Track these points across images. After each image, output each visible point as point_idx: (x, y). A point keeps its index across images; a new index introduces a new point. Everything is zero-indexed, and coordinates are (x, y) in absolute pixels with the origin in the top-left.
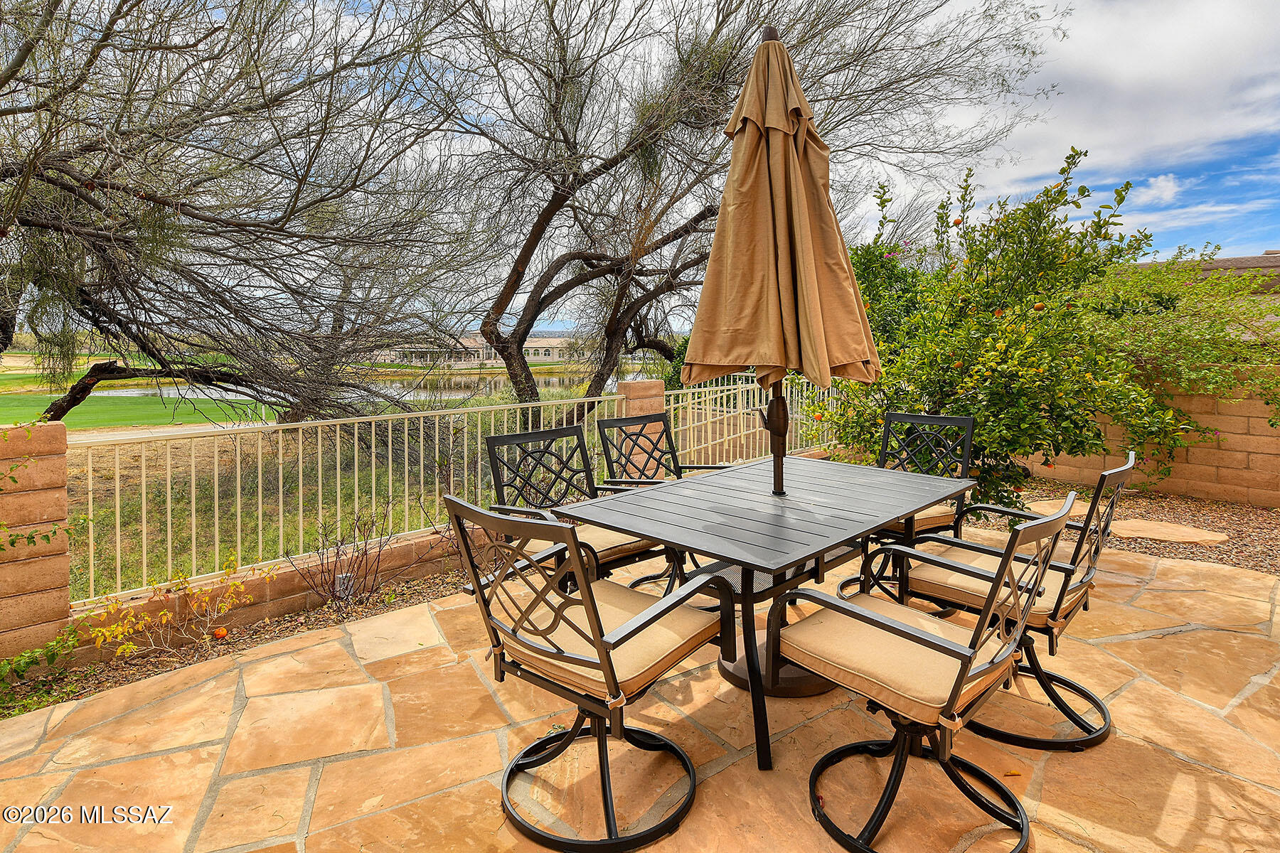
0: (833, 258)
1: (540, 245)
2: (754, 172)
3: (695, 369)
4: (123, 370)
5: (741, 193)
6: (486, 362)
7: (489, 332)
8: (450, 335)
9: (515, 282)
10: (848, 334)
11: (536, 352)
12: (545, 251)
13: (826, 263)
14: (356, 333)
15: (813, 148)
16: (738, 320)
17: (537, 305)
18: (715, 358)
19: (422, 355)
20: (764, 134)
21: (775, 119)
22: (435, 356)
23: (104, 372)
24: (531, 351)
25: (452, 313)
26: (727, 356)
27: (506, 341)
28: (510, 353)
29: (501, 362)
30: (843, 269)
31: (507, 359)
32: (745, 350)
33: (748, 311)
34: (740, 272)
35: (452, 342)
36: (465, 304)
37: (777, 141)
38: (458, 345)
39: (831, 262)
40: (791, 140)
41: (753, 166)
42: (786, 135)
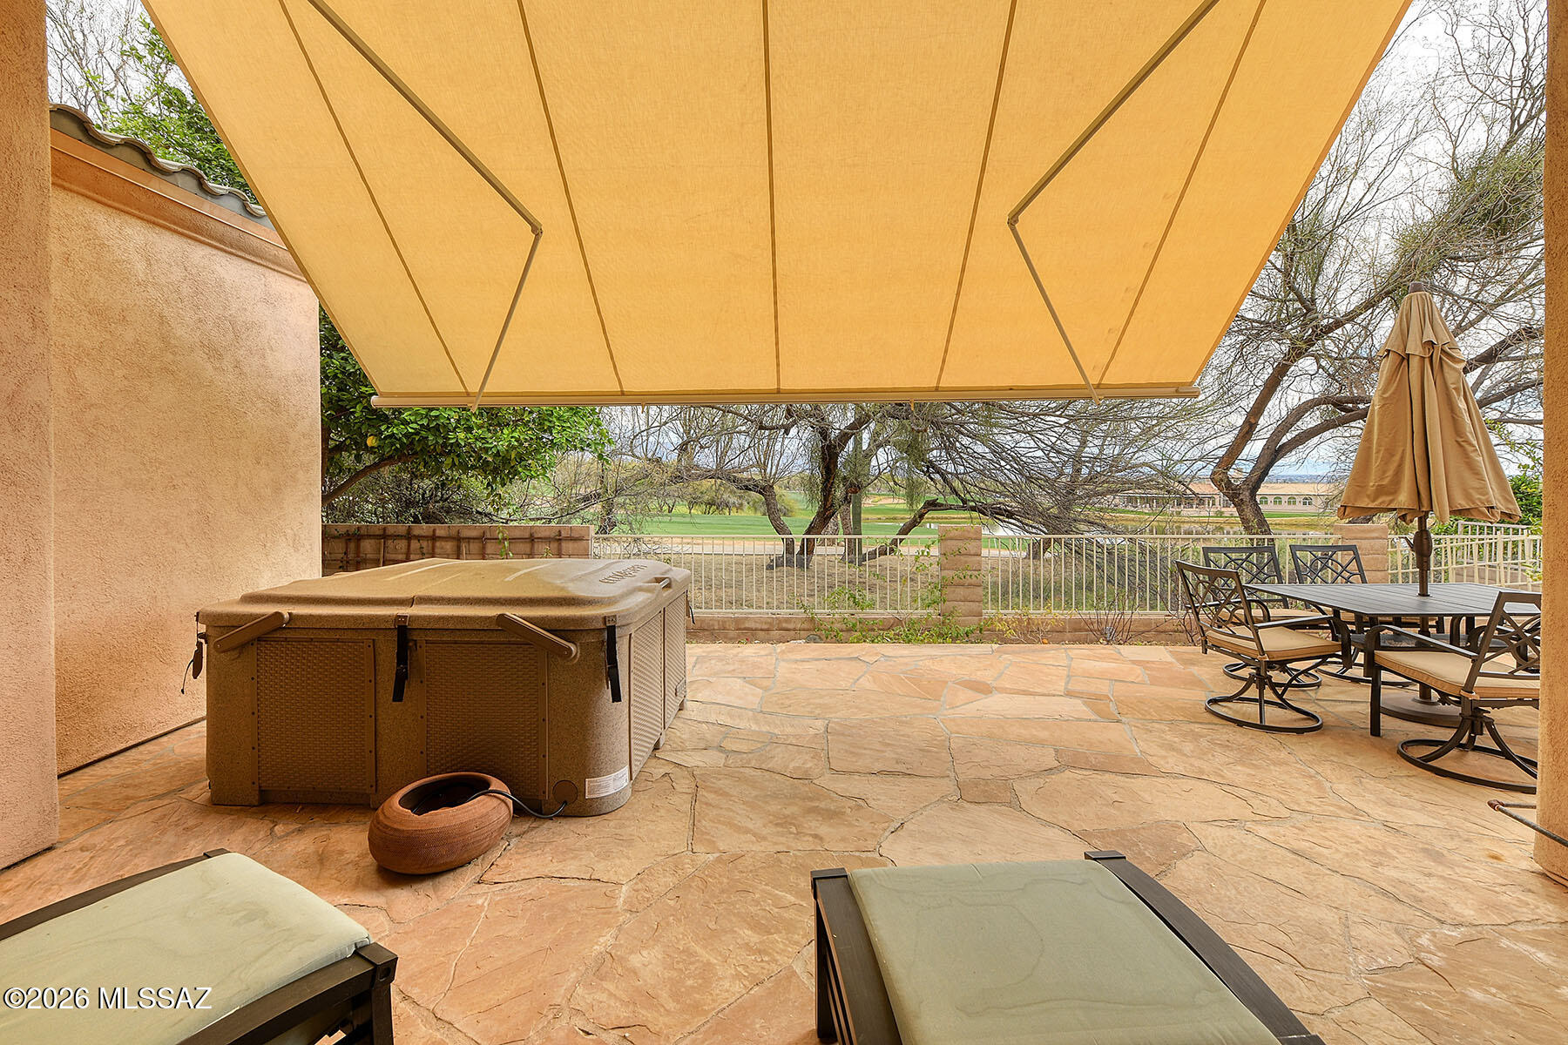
0: (1462, 438)
1: (1278, 394)
2: (1395, 385)
3: (1348, 509)
4: (942, 505)
5: (1384, 398)
6: (1223, 510)
7: (1220, 480)
8: (1179, 482)
9: (1247, 433)
10: (1473, 488)
11: (1278, 499)
12: (1283, 400)
13: (1457, 441)
14: (1091, 479)
15: (1447, 363)
16: (1382, 479)
17: (1274, 453)
18: (1365, 503)
19: (1148, 500)
20: (1405, 358)
21: (1414, 348)
22: (1163, 503)
23: (932, 505)
24: (1270, 499)
25: (1181, 461)
26: (1373, 501)
27: (1238, 488)
28: (1242, 500)
29: (1233, 510)
30: (1471, 445)
31: (1239, 505)
32: (1388, 498)
33: (1390, 473)
34: (1383, 448)
35: (1182, 488)
36: (1196, 453)
37: (1415, 362)
38: (1188, 491)
39: (1460, 440)
40: (1427, 361)
41: (1395, 380)
42: (1423, 358)
